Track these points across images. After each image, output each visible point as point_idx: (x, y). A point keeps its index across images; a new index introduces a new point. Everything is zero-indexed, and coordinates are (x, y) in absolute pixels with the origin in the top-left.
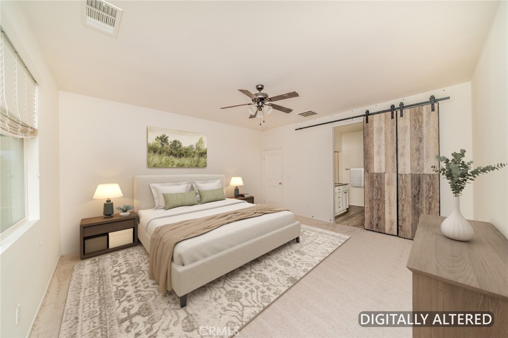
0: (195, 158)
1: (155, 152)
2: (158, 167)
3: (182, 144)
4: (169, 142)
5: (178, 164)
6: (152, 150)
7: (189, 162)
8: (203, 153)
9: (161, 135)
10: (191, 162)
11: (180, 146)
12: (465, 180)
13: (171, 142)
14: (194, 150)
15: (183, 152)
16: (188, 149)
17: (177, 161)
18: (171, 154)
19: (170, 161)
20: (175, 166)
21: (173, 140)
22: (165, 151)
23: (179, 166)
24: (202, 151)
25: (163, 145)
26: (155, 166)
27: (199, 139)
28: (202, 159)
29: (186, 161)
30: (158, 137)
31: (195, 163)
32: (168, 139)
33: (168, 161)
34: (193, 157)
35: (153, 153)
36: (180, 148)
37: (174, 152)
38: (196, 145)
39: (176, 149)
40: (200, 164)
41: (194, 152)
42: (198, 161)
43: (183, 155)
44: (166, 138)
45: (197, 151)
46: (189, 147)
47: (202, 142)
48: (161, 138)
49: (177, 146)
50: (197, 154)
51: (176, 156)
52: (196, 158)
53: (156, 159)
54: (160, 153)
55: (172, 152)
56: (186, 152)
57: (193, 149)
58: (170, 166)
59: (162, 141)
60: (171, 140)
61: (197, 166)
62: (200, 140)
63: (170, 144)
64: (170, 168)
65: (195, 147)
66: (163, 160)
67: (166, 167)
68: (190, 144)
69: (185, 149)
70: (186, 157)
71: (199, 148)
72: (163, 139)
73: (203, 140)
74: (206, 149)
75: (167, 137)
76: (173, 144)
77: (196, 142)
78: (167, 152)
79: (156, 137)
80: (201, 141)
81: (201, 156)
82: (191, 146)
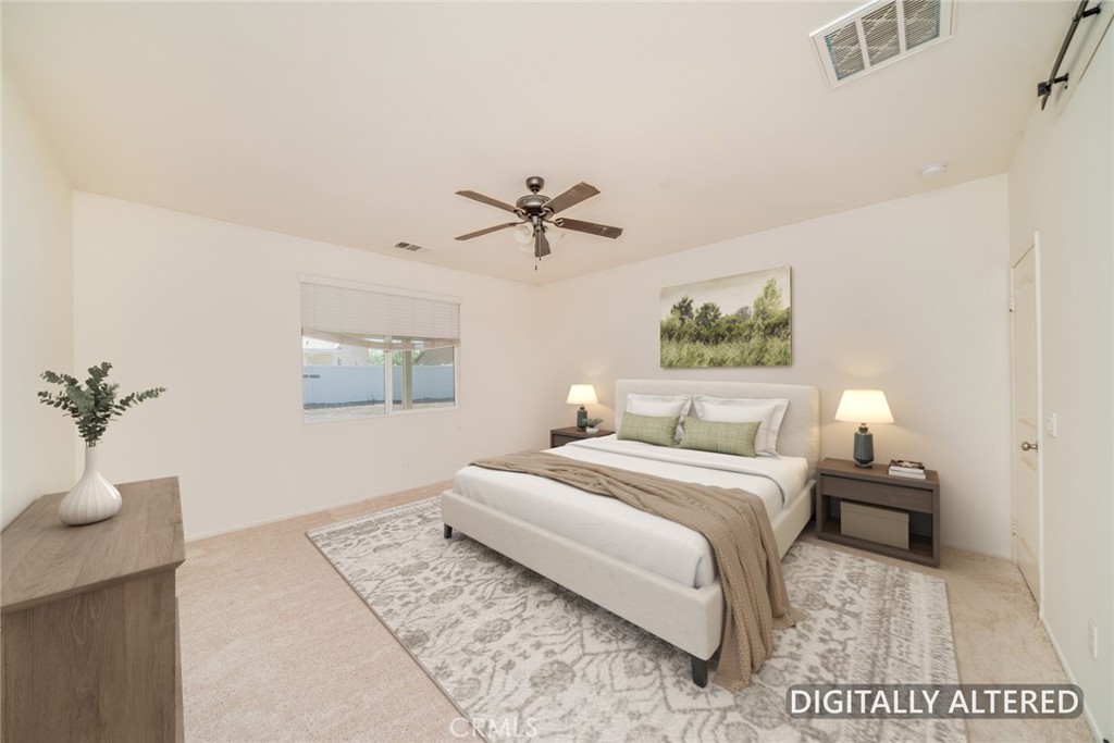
0: (753, 341)
1: (670, 338)
2: (676, 367)
3: (720, 310)
4: (694, 311)
5: (712, 360)
6: (668, 333)
7: (738, 352)
8: (777, 325)
9: (680, 300)
10: (742, 353)
11: (716, 317)
12: (108, 416)
13: (697, 311)
14: (748, 322)
15: (722, 330)
16: (734, 321)
17: (709, 352)
18: (697, 338)
19: (696, 354)
20: (705, 365)
21: (702, 305)
22: (686, 332)
23: (715, 365)
24: (772, 320)
25: (683, 320)
26: (670, 366)
27: (765, 285)
28: (775, 344)
29: (729, 350)
30: (675, 307)
31: (753, 356)
32: (692, 305)
33: (691, 354)
34: (748, 338)
35: (667, 341)
36: (717, 321)
37: (704, 332)
38: (757, 306)
39: (707, 324)
40: (767, 356)
41: (751, 326)
42: (763, 350)
43: (723, 338)
44: (689, 304)
45: (760, 321)
46: (737, 315)
47: (774, 292)
48: (680, 308)
49: (710, 318)
50: (759, 328)
51: (706, 341)
52: (755, 341)
53: (673, 351)
54: (679, 339)
55: (699, 333)
56: (729, 329)
57: (749, 316)
58: (695, 364)
59: (682, 313)
60: (696, 307)
61: (758, 363)
62: (768, 288)
63: (696, 315)
64: (695, 368)
65: (752, 311)
66: (684, 353)
67: (689, 367)
68: (739, 307)
69: (727, 322)
70: (730, 340)
71: (763, 312)
72: (684, 308)
73: (777, 287)
74: (789, 312)
75: (691, 302)
76: (700, 316)
77: (755, 298)
78: (691, 334)
79: (672, 307)
80: (770, 291)
81: (772, 333)
82: (743, 312)
